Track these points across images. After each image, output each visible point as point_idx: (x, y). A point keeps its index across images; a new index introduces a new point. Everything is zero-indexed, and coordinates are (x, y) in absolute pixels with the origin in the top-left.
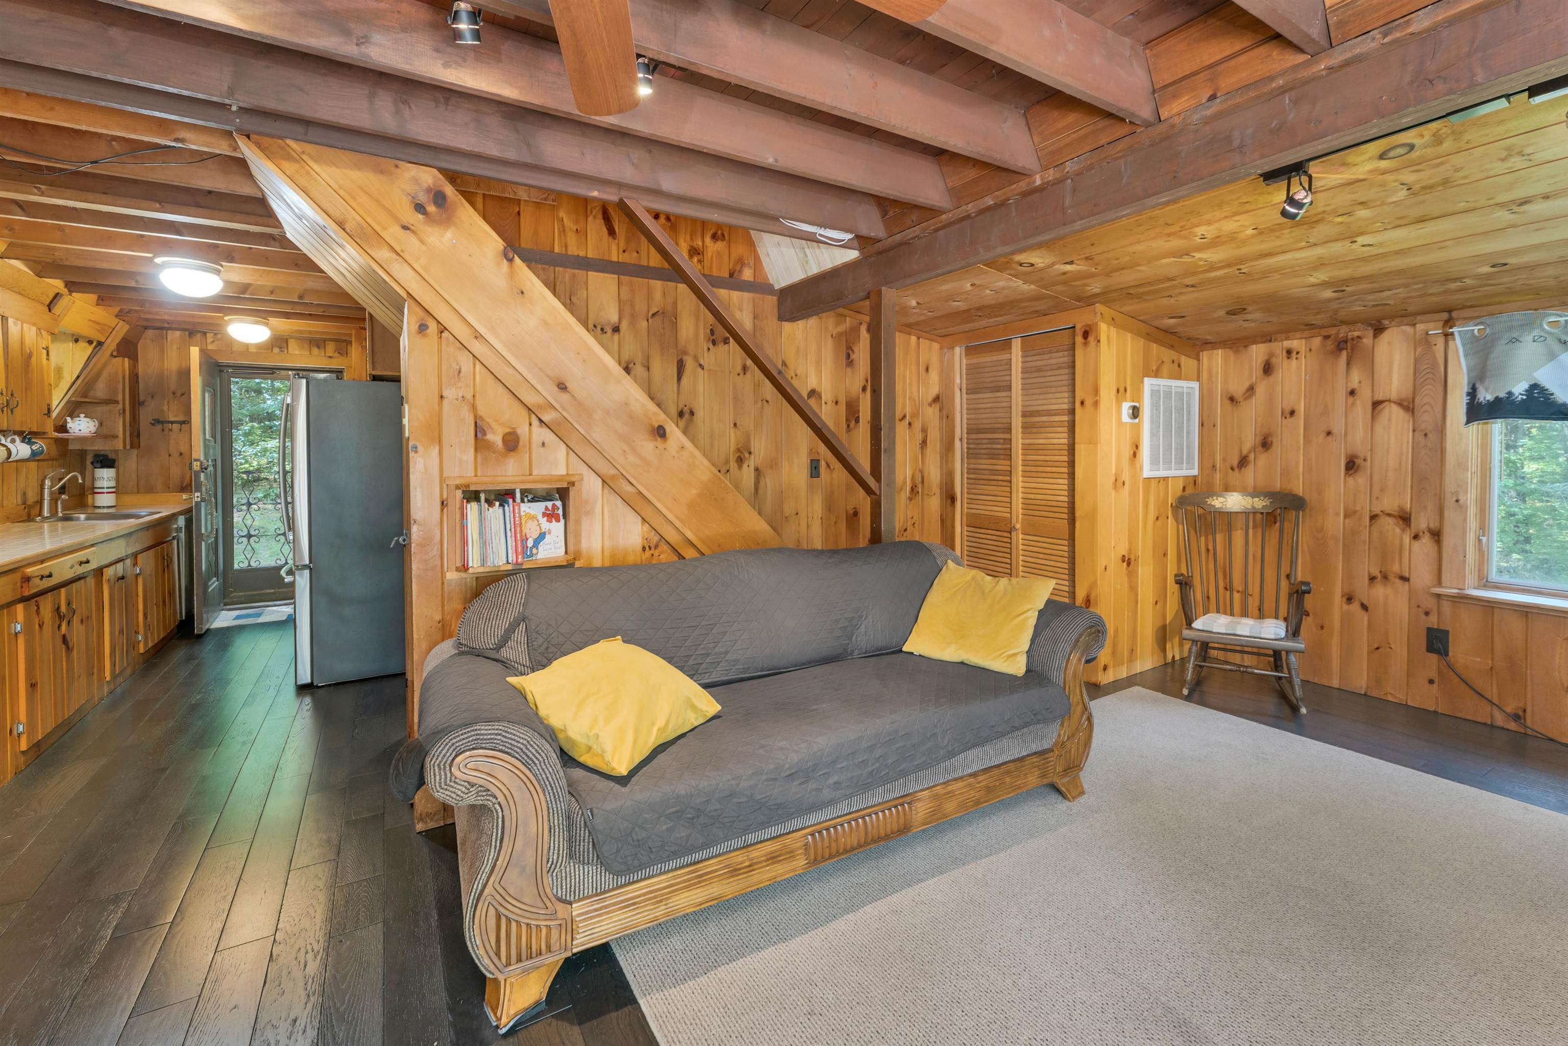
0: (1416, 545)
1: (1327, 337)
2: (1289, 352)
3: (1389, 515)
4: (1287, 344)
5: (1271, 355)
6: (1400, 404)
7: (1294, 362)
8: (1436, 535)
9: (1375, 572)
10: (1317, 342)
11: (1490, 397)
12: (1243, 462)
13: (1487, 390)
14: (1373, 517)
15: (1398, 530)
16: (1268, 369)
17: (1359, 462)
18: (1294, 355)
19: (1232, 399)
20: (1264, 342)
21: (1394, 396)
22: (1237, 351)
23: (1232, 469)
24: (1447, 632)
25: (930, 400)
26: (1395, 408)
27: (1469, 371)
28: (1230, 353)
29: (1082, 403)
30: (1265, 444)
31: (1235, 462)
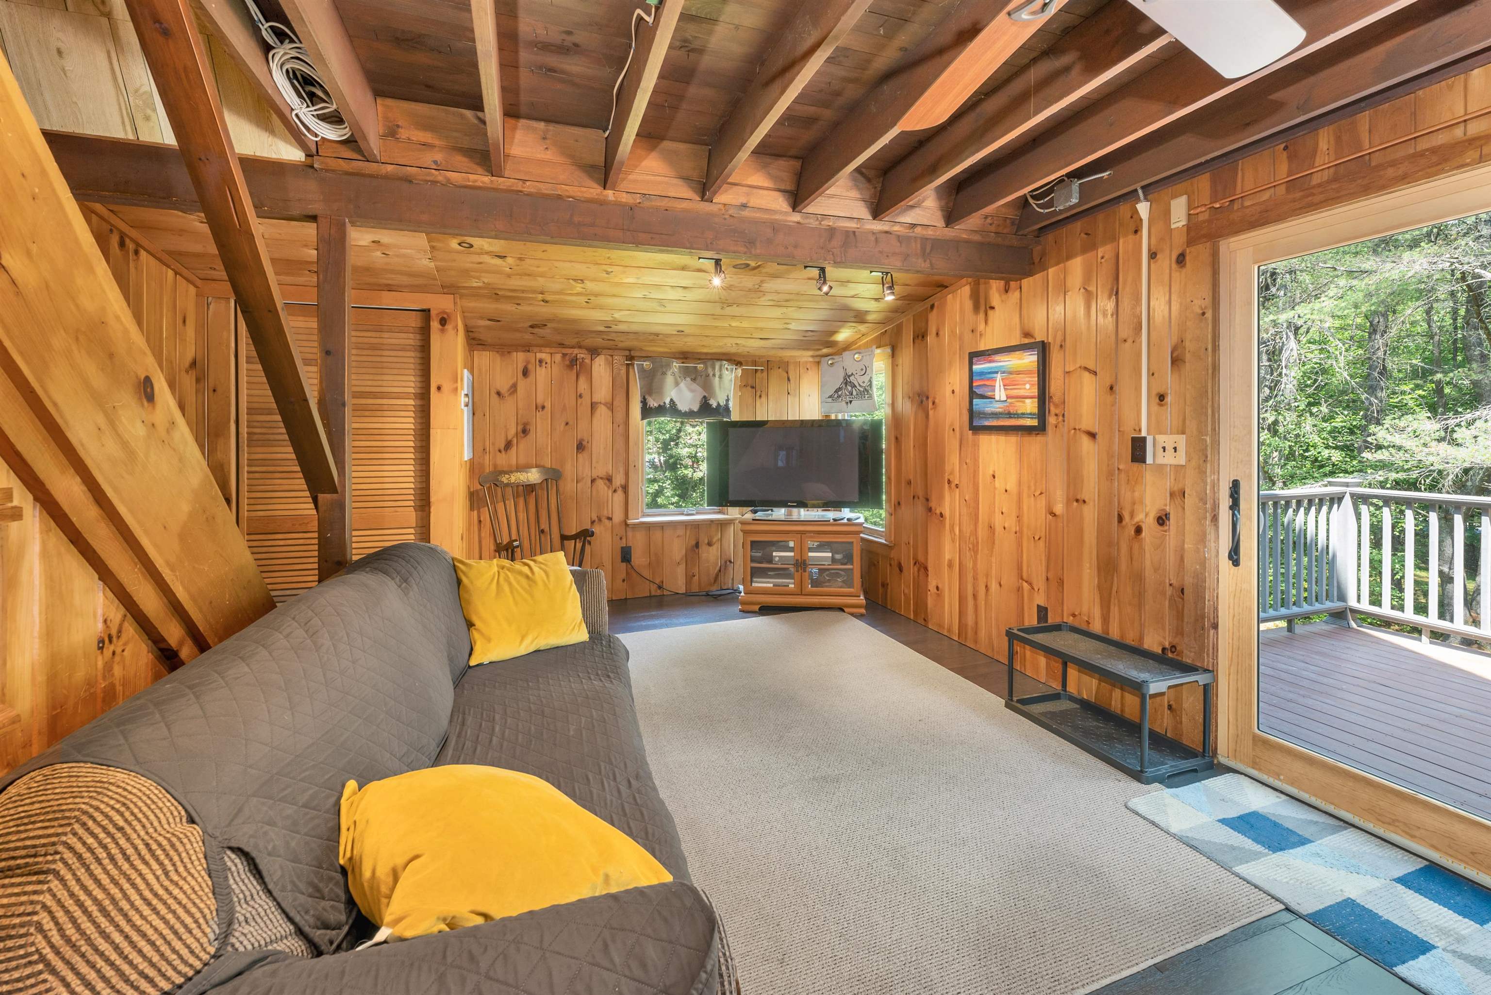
0: (616, 495)
1: (564, 355)
2: (541, 361)
3: (601, 478)
4: (539, 356)
5: (528, 362)
6: (605, 404)
7: (544, 369)
8: (625, 488)
9: (595, 518)
10: (558, 357)
11: (656, 405)
12: (508, 445)
13: (654, 400)
14: (593, 481)
15: (606, 488)
16: (525, 373)
17: (584, 443)
18: (544, 364)
19: (499, 394)
20: (524, 351)
21: (603, 401)
22: (502, 355)
23: (500, 451)
24: (630, 547)
25: (187, 364)
26: (603, 406)
27: (641, 389)
28: (498, 358)
29: (439, 388)
30: (525, 432)
31: (502, 446)
